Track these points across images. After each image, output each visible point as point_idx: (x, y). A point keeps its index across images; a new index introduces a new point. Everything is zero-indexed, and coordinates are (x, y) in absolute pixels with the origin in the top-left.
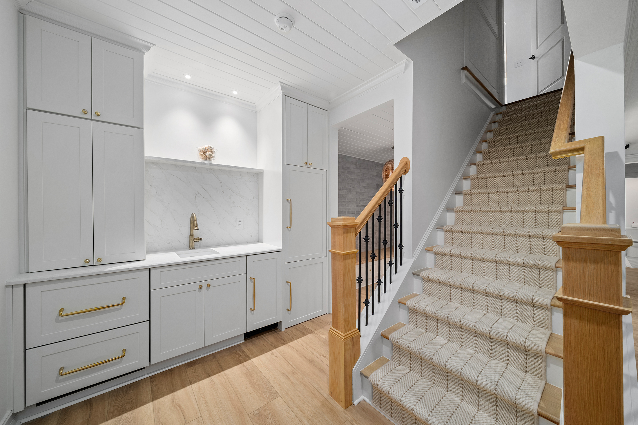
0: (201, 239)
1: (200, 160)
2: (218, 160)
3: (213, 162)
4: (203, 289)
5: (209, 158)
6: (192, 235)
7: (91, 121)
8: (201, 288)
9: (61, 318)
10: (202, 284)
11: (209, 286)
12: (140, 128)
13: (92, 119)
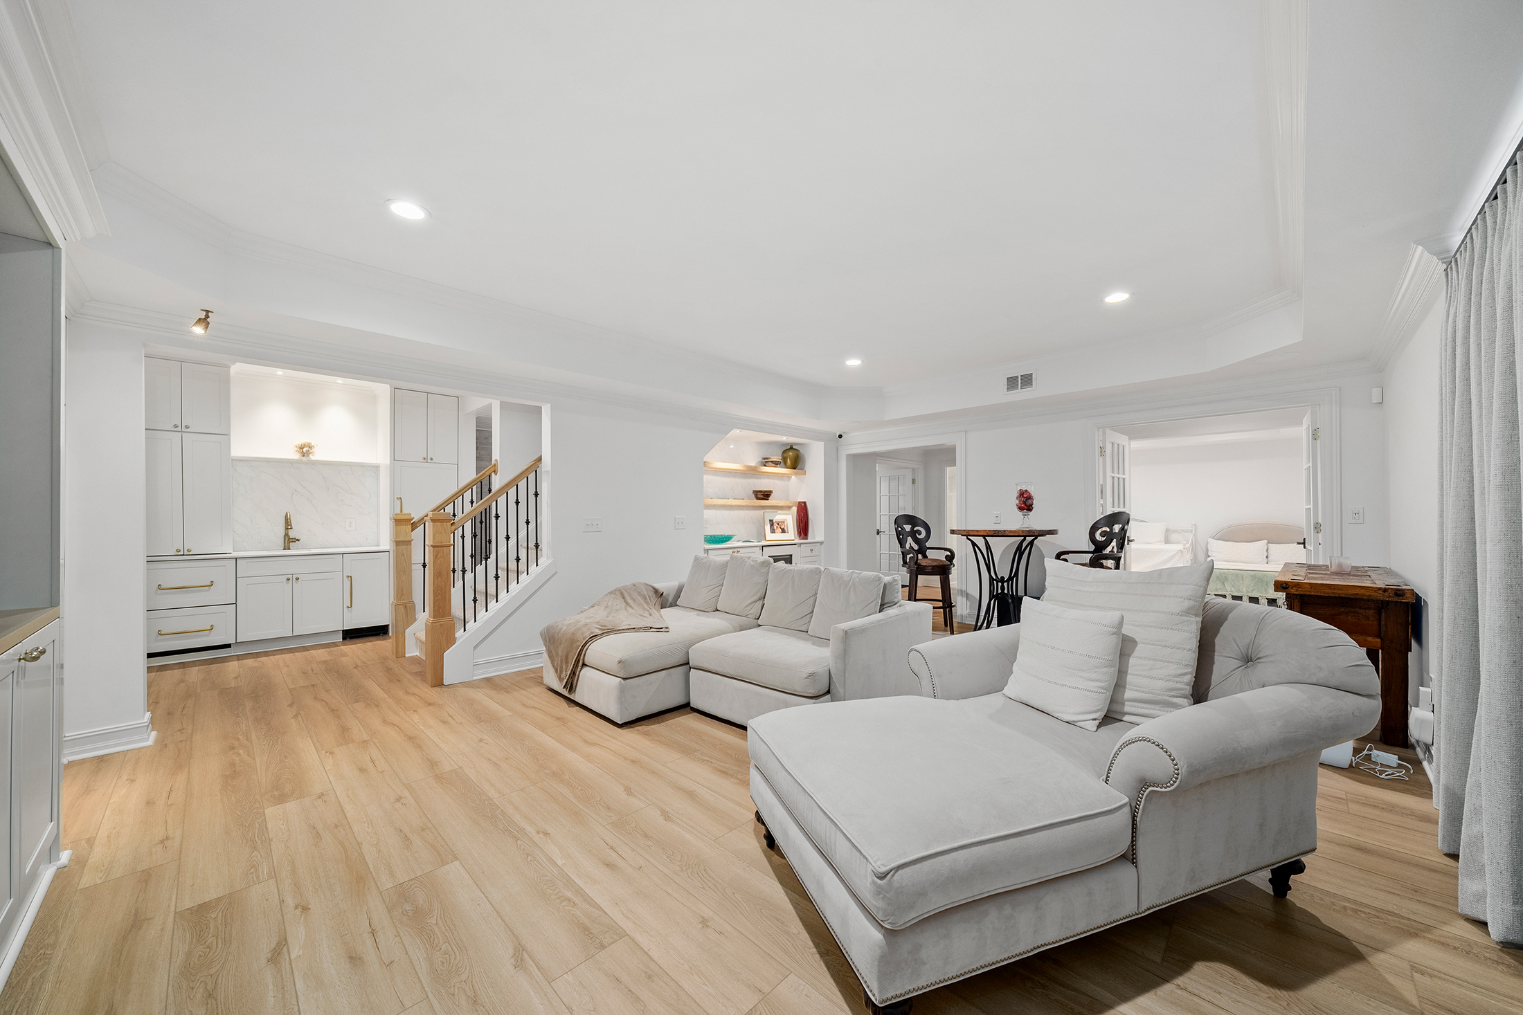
0: (298, 540)
1: (296, 456)
2: (317, 455)
3: (312, 457)
4: (291, 580)
5: (308, 453)
6: (286, 535)
7: (180, 433)
8: (288, 579)
9: (160, 591)
10: (290, 577)
11: (297, 579)
12: (227, 435)
13: (181, 431)
